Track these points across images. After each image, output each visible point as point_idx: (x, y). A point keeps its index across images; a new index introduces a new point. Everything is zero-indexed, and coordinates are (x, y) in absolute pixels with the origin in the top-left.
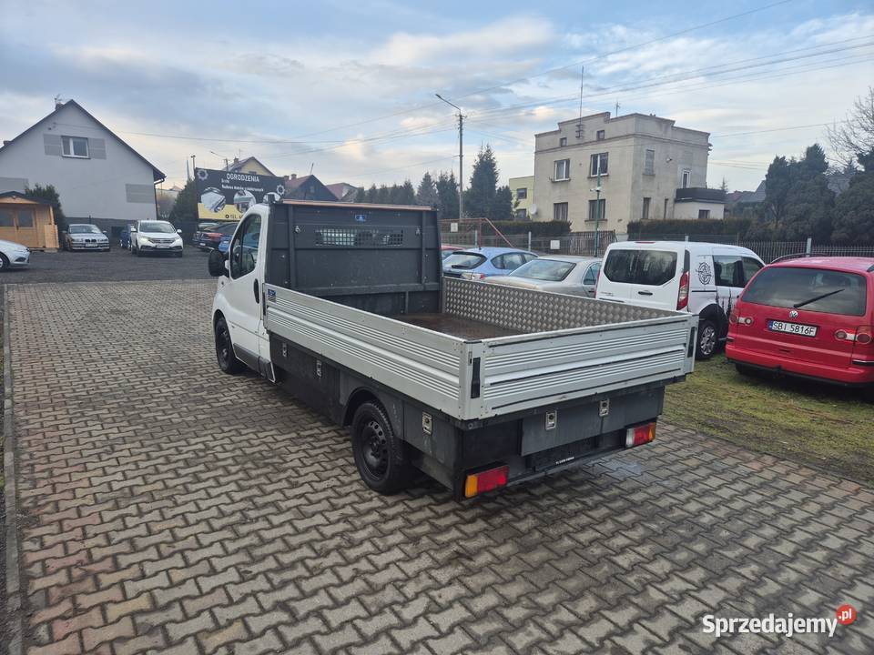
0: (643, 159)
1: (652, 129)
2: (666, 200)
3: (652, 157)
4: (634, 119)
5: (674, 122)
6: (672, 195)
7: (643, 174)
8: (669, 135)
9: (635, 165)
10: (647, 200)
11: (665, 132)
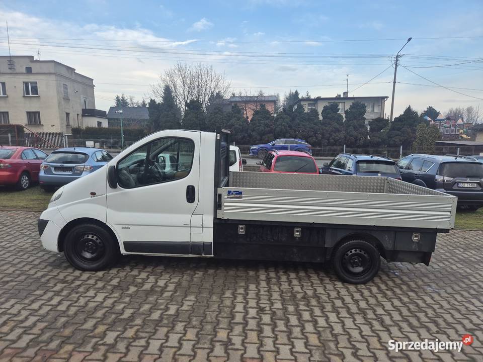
0: (62, 89)
1: (64, 72)
2: (78, 115)
3: (67, 89)
4: (53, 64)
5: (75, 70)
6: (80, 113)
7: (64, 99)
8: (73, 77)
9: (58, 92)
10: (68, 114)
11: (72, 75)
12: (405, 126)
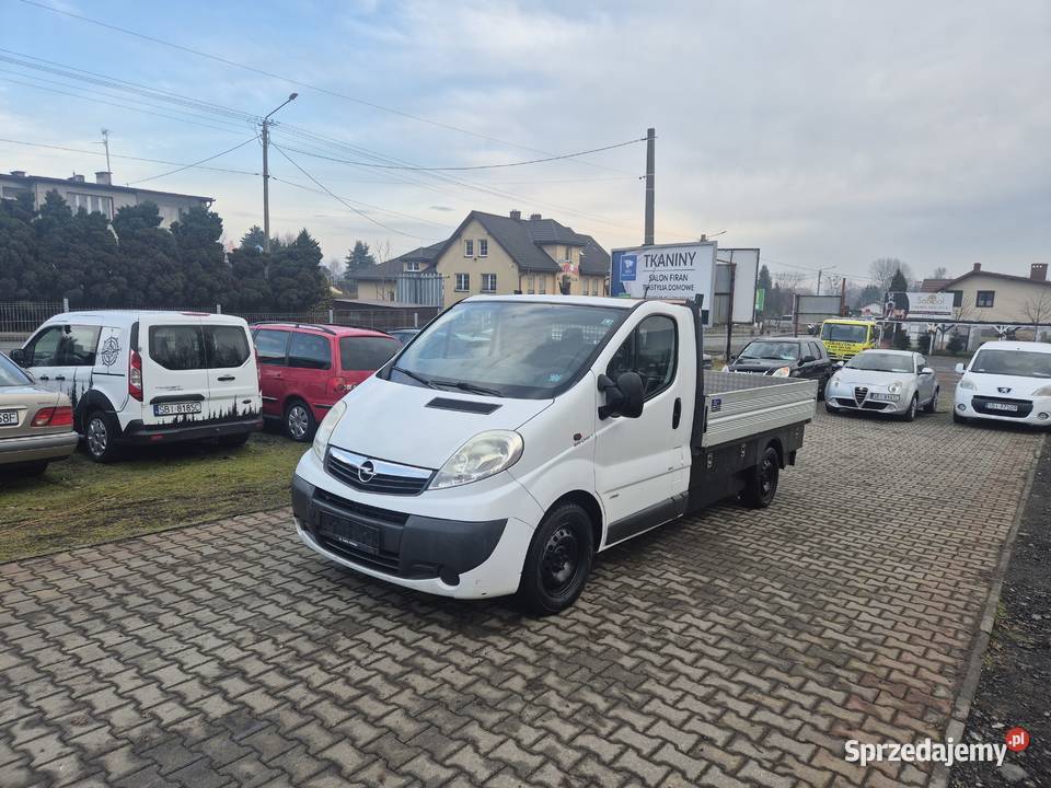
12: (303, 269)
